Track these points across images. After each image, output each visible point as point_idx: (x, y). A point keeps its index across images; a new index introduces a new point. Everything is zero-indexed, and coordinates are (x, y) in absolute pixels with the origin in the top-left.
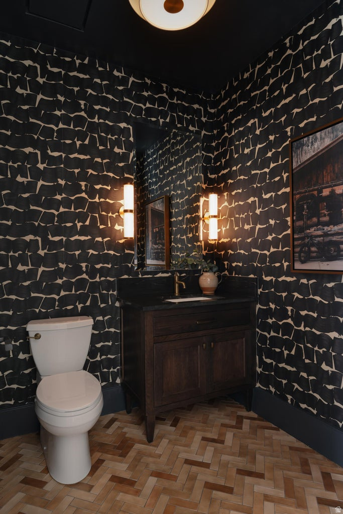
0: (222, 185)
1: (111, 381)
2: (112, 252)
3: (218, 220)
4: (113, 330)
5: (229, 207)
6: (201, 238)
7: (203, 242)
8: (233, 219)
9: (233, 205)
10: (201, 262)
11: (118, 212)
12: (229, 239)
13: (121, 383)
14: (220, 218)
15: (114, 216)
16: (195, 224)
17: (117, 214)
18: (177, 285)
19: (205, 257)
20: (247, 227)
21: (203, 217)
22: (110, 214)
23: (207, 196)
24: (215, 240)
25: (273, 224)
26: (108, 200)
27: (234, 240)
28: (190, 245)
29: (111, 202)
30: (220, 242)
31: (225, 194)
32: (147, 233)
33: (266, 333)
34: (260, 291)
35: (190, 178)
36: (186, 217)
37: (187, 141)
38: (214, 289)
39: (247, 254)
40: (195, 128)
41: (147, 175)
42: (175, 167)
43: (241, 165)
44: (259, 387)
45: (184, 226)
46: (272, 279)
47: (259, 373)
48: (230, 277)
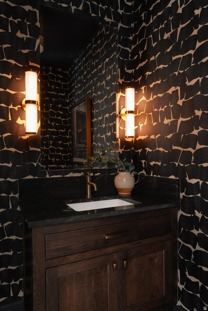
0: (140, 79)
1: (12, 295)
2: (13, 150)
3: (135, 117)
4: (14, 237)
5: (147, 101)
6: (118, 136)
7: (119, 140)
8: (151, 114)
9: (151, 99)
10: (117, 160)
11: (21, 105)
12: (147, 136)
13: (24, 297)
14: (138, 114)
15: (16, 108)
16: (113, 123)
17: (19, 106)
18: (89, 186)
19: (121, 156)
20: (166, 121)
21: (120, 113)
22: (11, 107)
23: (124, 92)
24: (132, 137)
25: (200, 115)
26: (8, 90)
27: (153, 137)
28: (108, 144)
29: (13, 92)
30: (137, 139)
31: (143, 88)
32: (73, 134)
33: (190, 246)
34: (182, 195)
35: (109, 77)
36: (105, 116)
37: (106, 42)
38: (131, 190)
39: (167, 152)
40: (111, 19)
41: (74, 83)
42: (96, 70)
43: (160, 53)
44: (181, 306)
45: (104, 125)
46: (198, 182)
47: (181, 290)
48: (148, 176)
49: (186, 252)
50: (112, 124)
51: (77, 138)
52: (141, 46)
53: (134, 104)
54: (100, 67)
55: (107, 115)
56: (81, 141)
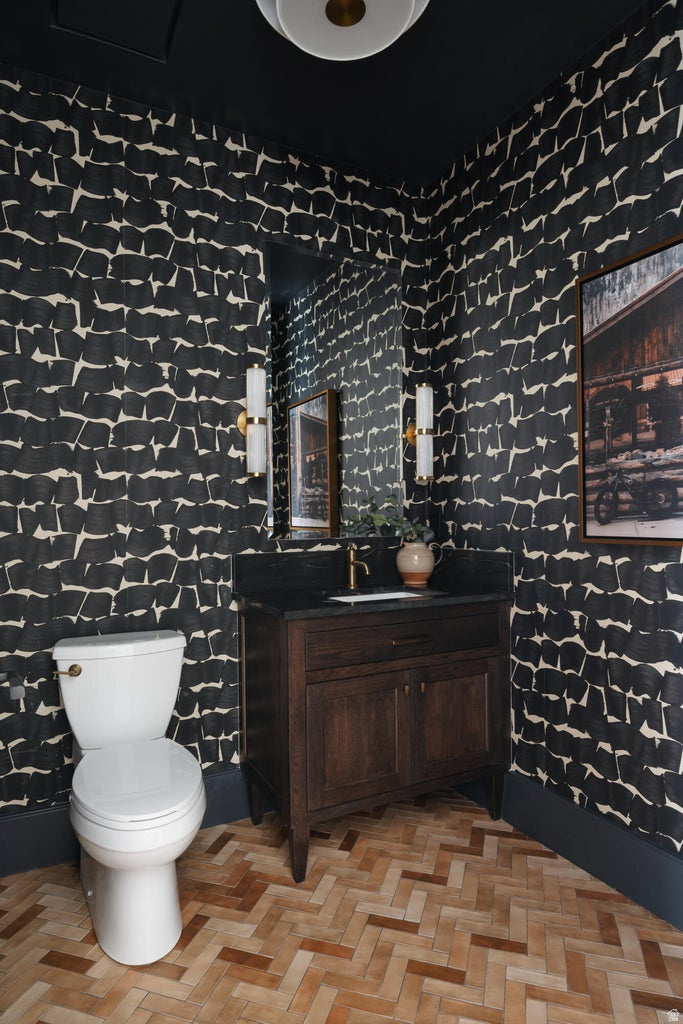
0: (442, 368)
1: (221, 759)
2: (222, 503)
3: (434, 439)
4: (224, 657)
5: (457, 412)
7: (404, 482)
8: (465, 437)
9: (464, 409)
10: (401, 521)
11: (236, 423)
12: (456, 477)
13: (242, 764)
14: (439, 435)
15: (227, 430)
17: (233, 426)
18: (352, 568)
19: (408, 513)
20: (491, 452)
21: (405, 432)
22: (219, 427)
23: (413, 391)
24: (429, 478)
25: (544, 446)
26: (214, 399)
27: (467, 478)
28: (377, 489)
29: (222, 402)
30: (438, 482)
31: (449, 386)
32: (292, 465)
33: (529, 664)
34: (517, 579)
35: (380, 354)
36: (370, 432)
37: (372, 280)
38: (427, 576)
39: (492, 505)
40: (389, 254)
41: (293, 349)
42: (348, 332)
43: (479, 328)
44: (516, 771)
45: (367, 451)
46: (542, 556)
47: (517, 743)
48: (458, 551)
49: (524, 675)
50: (386, 449)
51: (303, 474)
52: (445, 307)
53: (432, 414)
54: (358, 327)
55: (375, 430)
56: (314, 481)
